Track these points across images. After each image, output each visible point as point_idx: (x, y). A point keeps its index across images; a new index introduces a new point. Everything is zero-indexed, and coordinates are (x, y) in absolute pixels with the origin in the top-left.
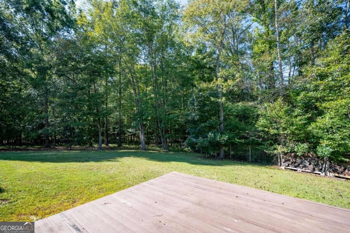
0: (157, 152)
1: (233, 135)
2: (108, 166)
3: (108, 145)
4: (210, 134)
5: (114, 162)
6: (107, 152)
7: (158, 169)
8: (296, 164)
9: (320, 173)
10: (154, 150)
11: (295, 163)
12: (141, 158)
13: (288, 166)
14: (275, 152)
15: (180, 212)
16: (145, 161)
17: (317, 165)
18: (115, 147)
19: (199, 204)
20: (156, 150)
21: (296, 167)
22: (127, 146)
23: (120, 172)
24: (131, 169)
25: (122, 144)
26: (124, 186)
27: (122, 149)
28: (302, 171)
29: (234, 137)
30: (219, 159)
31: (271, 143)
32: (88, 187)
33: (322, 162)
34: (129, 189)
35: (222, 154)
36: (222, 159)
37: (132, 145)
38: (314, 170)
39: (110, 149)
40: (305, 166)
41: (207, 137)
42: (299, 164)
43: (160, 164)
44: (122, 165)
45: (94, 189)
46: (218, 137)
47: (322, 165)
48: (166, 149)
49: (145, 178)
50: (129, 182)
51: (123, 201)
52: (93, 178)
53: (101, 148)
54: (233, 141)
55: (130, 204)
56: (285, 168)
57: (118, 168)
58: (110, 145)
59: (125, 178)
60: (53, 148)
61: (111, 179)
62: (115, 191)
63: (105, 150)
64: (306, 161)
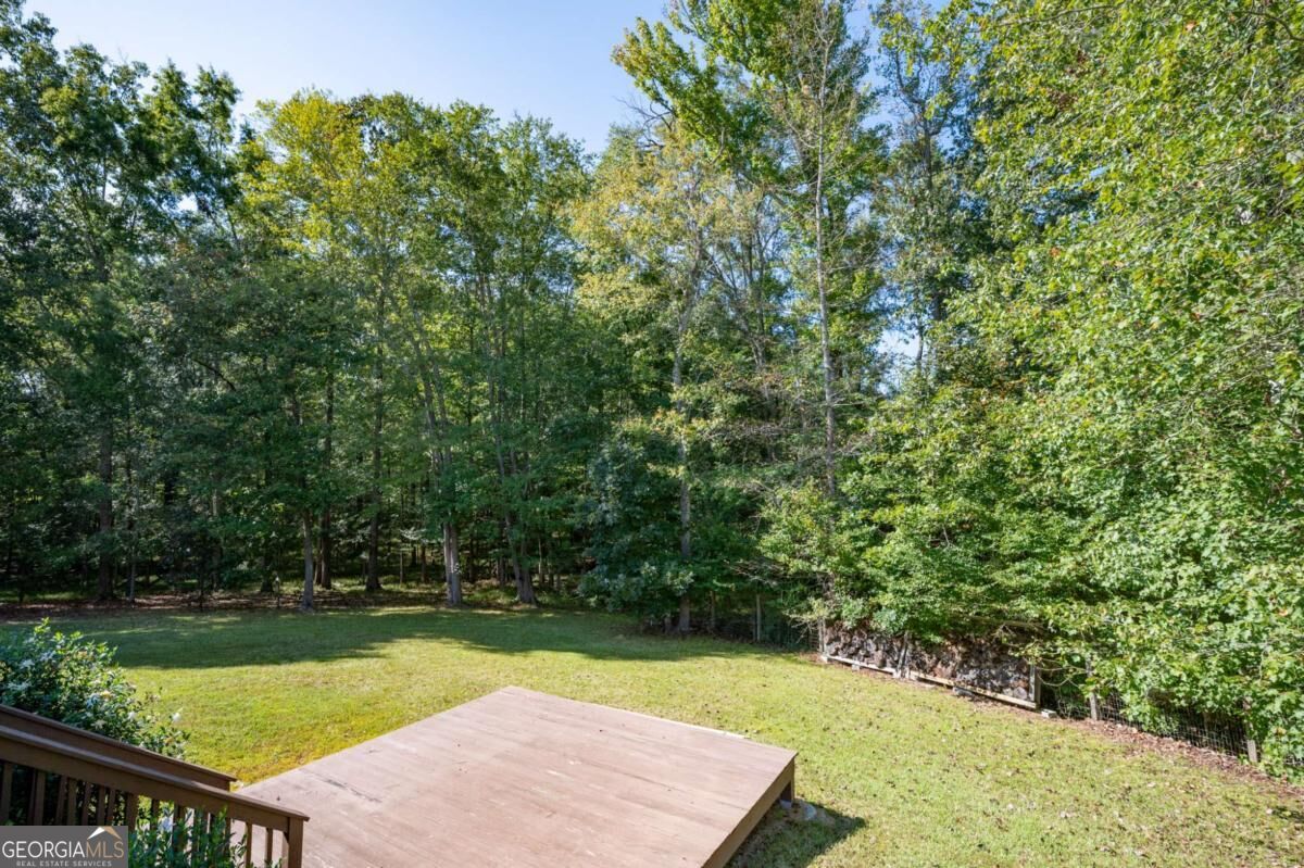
0: (498, 612)
1: (709, 568)
2: (351, 673)
3: (328, 586)
4: (647, 565)
5: (365, 660)
6: (331, 618)
7: (484, 677)
8: (853, 649)
9: (893, 670)
10: (489, 606)
11: (850, 645)
12: (444, 640)
13: (836, 654)
14: (806, 617)
15: (496, 757)
16: (453, 651)
17: (889, 652)
18: (355, 594)
19: (532, 745)
20: (499, 607)
21: (851, 656)
22: (400, 588)
23: (385, 690)
24: (414, 678)
25: (381, 580)
26: (397, 723)
27: (382, 604)
28: (862, 668)
29: (710, 575)
30: (675, 637)
31: (802, 591)
32: (319, 727)
33: (899, 644)
34: (412, 726)
35: (685, 620)
36: (683, 635)
37: (418, 581)
38: (884, 663)
39: (339, 603)
40: (868, 655)
41: (638, 574)
42: (858, 649)
43: (495, 661)
44: (390, 669)
45: (334, 730)
46: (669, 574)
47: (900, 651)
48: (530, 602)
49: (446, 701)
50: (410, 712)
51: (401, 746)
52: (325, 708)
53: (309, 603)
54: (708, 585)
55: (414, 750)
56: (829, 660)
57: (380, 678)
58: (337, 584)
59: (399, 704)
60: (129, 603)
61: (366, 708)
62: (382, 732)
63: (323, 611)
64: (870, 641)
